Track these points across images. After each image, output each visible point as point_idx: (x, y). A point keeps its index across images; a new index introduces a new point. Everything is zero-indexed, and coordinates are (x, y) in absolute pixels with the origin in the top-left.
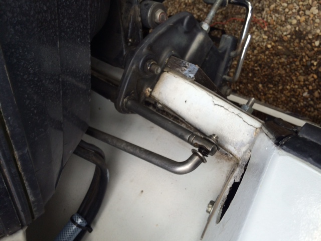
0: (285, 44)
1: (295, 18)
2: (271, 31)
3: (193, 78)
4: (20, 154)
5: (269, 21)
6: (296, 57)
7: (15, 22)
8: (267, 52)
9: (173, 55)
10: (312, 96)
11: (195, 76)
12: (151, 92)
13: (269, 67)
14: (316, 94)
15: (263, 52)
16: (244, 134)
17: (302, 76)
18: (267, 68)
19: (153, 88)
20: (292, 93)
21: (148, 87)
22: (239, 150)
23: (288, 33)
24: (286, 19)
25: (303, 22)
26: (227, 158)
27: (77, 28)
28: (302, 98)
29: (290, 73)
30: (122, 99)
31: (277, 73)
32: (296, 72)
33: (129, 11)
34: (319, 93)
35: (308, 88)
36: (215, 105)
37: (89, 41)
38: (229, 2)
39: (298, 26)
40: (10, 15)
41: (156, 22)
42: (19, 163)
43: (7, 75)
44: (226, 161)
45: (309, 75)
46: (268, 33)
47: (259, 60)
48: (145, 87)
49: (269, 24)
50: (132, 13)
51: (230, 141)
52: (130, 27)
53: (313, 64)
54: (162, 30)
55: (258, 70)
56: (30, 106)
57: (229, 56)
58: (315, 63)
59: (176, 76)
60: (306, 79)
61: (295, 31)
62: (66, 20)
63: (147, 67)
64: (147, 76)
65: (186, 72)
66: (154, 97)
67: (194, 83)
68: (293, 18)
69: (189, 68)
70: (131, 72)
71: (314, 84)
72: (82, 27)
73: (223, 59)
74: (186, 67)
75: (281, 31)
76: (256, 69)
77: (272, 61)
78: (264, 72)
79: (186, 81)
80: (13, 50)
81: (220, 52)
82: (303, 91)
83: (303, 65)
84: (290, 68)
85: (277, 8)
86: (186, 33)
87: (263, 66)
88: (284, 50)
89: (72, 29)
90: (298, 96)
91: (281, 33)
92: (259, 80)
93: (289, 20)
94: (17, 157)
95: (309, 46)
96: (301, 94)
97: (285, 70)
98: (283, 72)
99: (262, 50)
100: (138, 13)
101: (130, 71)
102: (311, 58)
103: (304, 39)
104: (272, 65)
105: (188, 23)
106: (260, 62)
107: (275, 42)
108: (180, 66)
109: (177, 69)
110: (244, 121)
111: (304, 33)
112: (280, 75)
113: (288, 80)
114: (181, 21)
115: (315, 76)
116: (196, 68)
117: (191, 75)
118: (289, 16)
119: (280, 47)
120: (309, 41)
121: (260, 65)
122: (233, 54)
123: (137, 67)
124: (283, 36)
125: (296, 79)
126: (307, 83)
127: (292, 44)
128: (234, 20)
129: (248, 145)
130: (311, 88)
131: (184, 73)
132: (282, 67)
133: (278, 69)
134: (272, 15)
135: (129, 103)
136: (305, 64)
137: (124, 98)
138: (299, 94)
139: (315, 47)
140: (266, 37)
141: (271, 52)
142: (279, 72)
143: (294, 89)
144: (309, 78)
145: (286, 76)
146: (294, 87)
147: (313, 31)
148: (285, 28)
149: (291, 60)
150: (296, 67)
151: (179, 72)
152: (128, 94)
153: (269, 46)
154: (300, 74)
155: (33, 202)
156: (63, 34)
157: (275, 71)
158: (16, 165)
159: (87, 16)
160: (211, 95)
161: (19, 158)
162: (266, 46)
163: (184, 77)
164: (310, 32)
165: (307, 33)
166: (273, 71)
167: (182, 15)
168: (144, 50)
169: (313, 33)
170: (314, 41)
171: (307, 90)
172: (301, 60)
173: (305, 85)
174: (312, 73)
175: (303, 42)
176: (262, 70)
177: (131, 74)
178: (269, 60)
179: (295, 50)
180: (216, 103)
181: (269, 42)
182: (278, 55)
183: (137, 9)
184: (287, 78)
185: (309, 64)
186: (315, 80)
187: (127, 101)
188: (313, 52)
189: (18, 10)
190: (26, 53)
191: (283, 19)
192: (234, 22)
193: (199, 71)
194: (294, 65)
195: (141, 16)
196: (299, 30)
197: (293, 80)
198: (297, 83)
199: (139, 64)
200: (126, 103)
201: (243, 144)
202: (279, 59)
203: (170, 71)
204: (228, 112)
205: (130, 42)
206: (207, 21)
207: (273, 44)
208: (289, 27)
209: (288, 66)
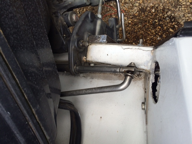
0: (137, 18)
1: (137, 3)
2: (128, 14)
3: (106, 42)
4: (36, 110)
5: (124, 9)
6: (146, 21)
7: (12, 33)
8: (130, 25)
9: (90, 35)
10: (162, 38)
11: (106, 40)
12: (86, 59)
13: (134, 32)
14: (164, 36)
15: (128, 26)
16: (146, 57)
17: (153, 30)
18: (133, 33)
19: (86, 56)
20: (152, 40)
21: (84, 56)
22: (147, 66)
23: (136, 11)
24: (133, 5)
25: (142, 3)
26: (139, 79)
27: (40, 32)
28: (158, 41)
29: (146, 31)
30: (73, 67)
31: (140, 34)
32: (149, 29)
33: (58, 21)
34: (165, 35)
35: (158, 35)
36: (124, 49)
37: (48, 38)
38: (105, 1)
39: (140, 6)
40: (9, 29)
41: (74, 22)
42: (36, 116)
43: (18, 63)
44: (139, 80)
45: (156, 28)
46: (126, 16)
47: (128, 31)
48: (82, 57)
49: (125, 11)
50: (60, 21)
51: (140, 64)
52: (62, 29)
53: (156, 22)
54: (79, 24)
55: (129, 36)
56: (32, 80)
57: (116, 28)
58: (157, 21)
59: (96, 45)
60: (155, 31)
61: (140, 9)
62: (34, 29)
63: (80, 45)
64: (82, 50)
65: (101, 40)
66: (89, 61)
67: (108, 44)
68: (136, 3)
69: (101, 38)
70: (73, 50)
71: (161, 32)
72: (42, 31)
73: (113, 31)
74: (100, 38)
75: (133, 12)
76: (128, 36)
77: (134, 29)
78: (133, 36)
79: (103, 45)
80: (16, 49)
81: (111, 27)
82: (156, 37)
83: (151, 24)
84: (145, 28)
85: (126, 1)
86: (92, 22)
87: (131, 33)
88: (138, 21)
89: (38, 33)
90: (155, 41)
91: (133, 13)
92: (132, 41)
93: (134, 5)
94: (34, 112)
95: (150, 13)
96: (156, 39)
97: (143, 30)
98: (143, 32)
99: (127, 25)
100: (63, 20)
101: (71, 50)
102: (153, 19)
103: (146, 11)
104: (135, 31)
105: (91, 16)
106: (128, 32)
107: (132, 18)
108: (96, 39)
109: (95, 41)
110: (143, 50)
111: (145, 8)
112: (141, 34)
113: (146, 35)
114: (87, 16)
115: (160, 27)
116: (106, 36)
117: (104, 41)
118: (133, 3)
119: (135, 20)
120: (149, 11)
121: (129, 33)
122: (117, 26)
123: (75, 46)
124: (134, 14)
125: (151, 33)
126: (157, 32)
127: (141, 16)
128: (106, 16)
129: (151, 61)
130: (160, 34)
131: (100, 42)
132: (141, 30)
133: (139, 31)
134: (125, 5)
135: (77, 68)
136: (152, 23)
137: (74, 66)
138: (156, 40)
139: (153, 13)
140: (127, 18)
141: (132, 24)
142: (140, 33)
143: (152, 38)
144: (157, 29)
145: (145, 33)
146: (151, 37)
147: (148, 5)
148: (134, 10)
149: (144, 24)
150: (148, 27)
151: (97, 42)
152: (75, 63)
153: (130, 22)
154: (152, 29)
155: (49, 140)
156: (35, 37)
157: (138, 33)
158: (35, 117)
159: (43, 24)
160: (119, 46)
161: (36, 113)
162: (128, 22)
163: (101, 43)
164: (147, 7)
165: (146, 8)
166: (137, 33)
167: (86, 13)
168: (75, 37)
169: (149, 6)
170: (151, 10)
171: (159, 36)
172: (149, 22)
173: (156, 34)
174: (157, 26)
175: (146, 13)
176: (131, 35)
177: (73, 51)
178: (132, 29)
179: (143, 18)
180: (124, 48)
181: (129, 20)
182: (136, 25)
183: (62, 18)
184: (146, 34)
185: (154, 22)
186: (160, 29)
187: (76, 67)
188: (153, 16)
189: (12, 26)
190: (22, 50)
191: (131, 5)
192: (106, 17)
193: (107, 37)
194: (146, 26)
195: (65, 21)
196: (142, 8)
197: (149, 34)
198: (152, 34)
199: (75, 45)
200: (76, 69)
201: (148, 62)
202: (137, 26)
203: (92, 44)
204: (132, 50)
205: (65, 36)
206: (99, 13)
207: (131, 20)
208: (136, 8)
209: (144, 28)
